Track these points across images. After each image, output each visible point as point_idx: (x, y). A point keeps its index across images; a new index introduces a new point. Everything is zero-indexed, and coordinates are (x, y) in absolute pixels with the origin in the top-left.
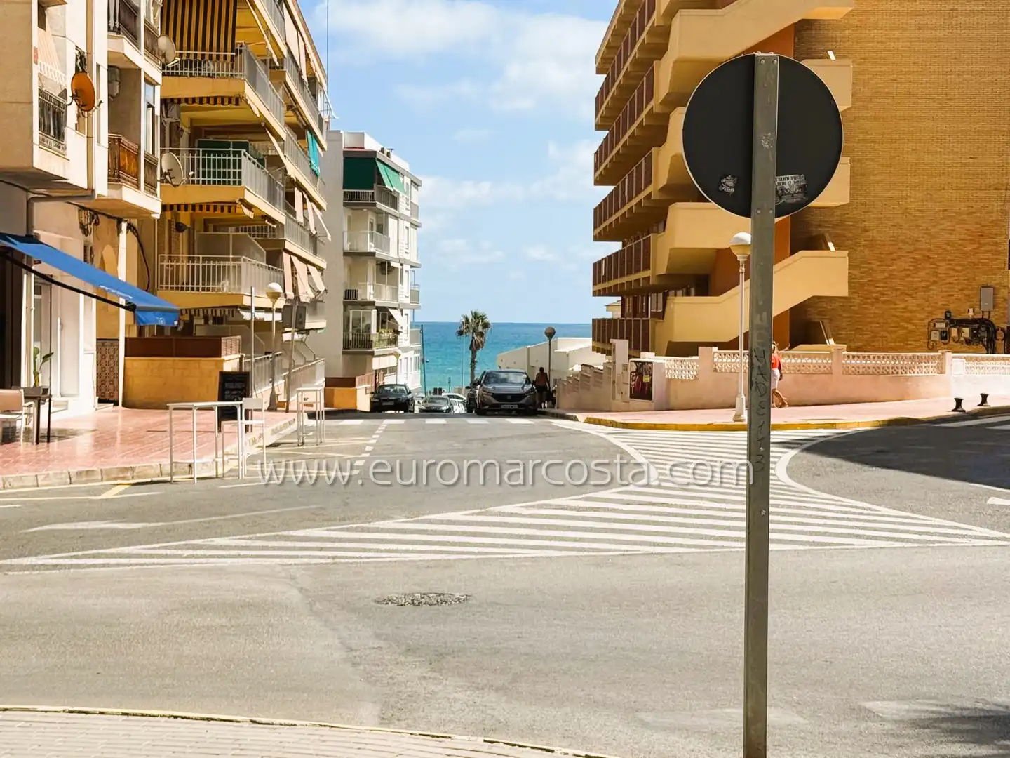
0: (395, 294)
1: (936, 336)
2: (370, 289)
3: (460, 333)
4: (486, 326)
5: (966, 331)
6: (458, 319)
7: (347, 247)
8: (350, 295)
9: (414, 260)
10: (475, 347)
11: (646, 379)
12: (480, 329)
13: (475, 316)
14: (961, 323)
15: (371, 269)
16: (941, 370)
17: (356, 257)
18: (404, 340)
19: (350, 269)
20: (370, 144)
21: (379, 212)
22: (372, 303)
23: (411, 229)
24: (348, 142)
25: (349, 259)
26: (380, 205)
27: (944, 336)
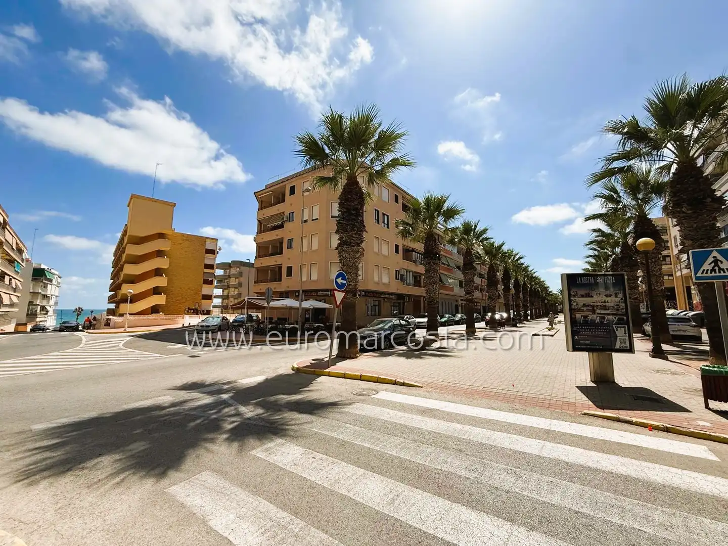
0: (49, 303)
1: (186, 312)
2: (38, 301)
3: (74, 312)
4: (82, 310)
5: (192, 311)
6: (74, 308)
7: (31, 291)
8: (31, 303)
9: (57, 295)
10: (78, 315)
11: (109, 322)
12: (80, 311)
13: (79, 308)
14: (191, 309)
15: (40, 297)
16: (183, 318)
17: (35, 294)
18: (50, 313)
19: (32, 296)
20: (43, 266)
21: (44, 283)
22: (39, 305)
23: (57, 288)
24: (35, 265)
25: (32, 294)
26: (44, 281)
27: (188, 312)
